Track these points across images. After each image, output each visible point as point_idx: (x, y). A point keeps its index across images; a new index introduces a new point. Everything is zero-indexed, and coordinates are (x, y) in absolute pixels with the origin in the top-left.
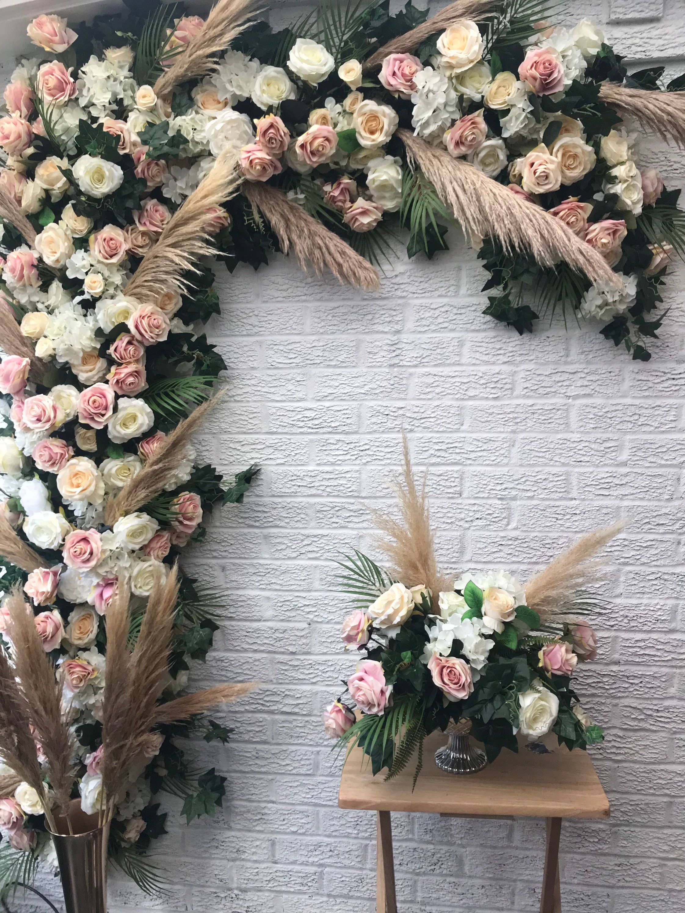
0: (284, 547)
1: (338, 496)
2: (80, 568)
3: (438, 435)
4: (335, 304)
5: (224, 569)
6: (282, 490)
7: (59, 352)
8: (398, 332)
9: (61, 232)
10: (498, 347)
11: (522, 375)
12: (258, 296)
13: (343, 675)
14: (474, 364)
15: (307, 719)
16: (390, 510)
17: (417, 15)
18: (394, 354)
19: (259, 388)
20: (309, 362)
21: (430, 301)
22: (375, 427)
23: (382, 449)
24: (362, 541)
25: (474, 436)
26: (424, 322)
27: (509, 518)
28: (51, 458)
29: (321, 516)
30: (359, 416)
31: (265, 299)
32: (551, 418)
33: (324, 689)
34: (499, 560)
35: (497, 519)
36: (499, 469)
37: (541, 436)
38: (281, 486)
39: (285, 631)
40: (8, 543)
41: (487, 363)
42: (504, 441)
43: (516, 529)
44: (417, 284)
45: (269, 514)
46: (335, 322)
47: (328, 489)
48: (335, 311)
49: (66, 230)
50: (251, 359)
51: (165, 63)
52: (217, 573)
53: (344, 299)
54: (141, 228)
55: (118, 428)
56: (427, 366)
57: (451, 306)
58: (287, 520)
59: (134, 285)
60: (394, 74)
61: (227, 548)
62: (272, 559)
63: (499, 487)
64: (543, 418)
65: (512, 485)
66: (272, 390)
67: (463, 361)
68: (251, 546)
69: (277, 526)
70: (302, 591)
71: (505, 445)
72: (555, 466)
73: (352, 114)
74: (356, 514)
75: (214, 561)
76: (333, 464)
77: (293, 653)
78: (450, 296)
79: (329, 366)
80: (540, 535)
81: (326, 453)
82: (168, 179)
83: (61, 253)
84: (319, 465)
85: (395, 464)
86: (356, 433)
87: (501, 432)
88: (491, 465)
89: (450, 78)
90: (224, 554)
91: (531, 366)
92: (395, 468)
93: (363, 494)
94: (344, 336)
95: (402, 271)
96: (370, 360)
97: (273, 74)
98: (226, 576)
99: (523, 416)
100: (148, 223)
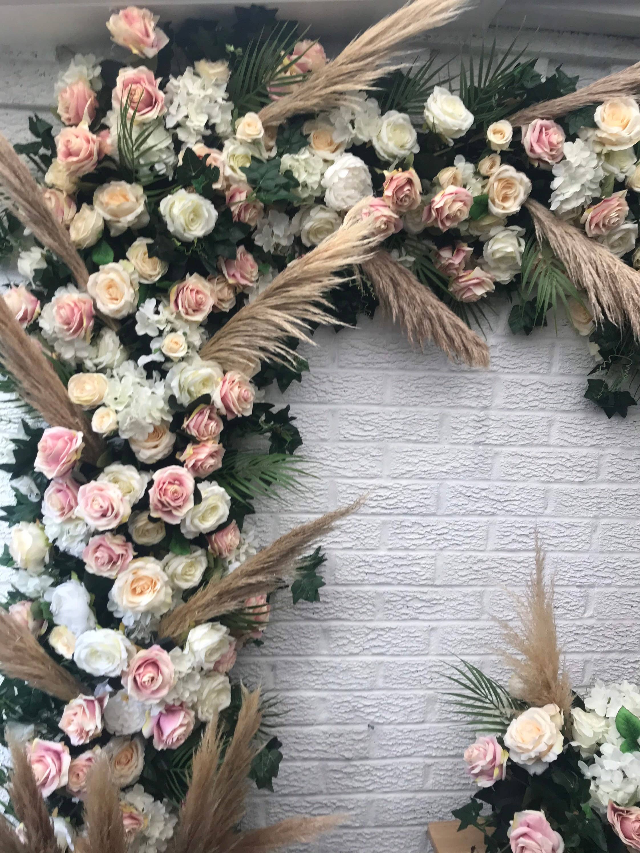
0: (345, 641)
1: (410, 585)
2: (147, 699)
3: (520, 519)
4: (421, 374)
5: (274, 667)
6: (349, 578)
7: (124, 426)
8: (485, 408)
9: (125, 275)
10: (587, 429)
11: (608, 459)
12: (333, 360)
13: (403, 780)
14: (562, 446)
15: (359, 831)
16: (466, 599)
17: (565, 81)
18: (480, 431)
19: (328, 463)
20: (386, 435)
21: (521, 377)
22: (455, 509)
23: (461, 533)
24: (433, 633)
25: (558, 520)
26: (514, 399)
27: (585, 606)
28: (111, 560)
29: (390, 607)
30: (438, 497)
31: (341, 364)
32: (633, 504)
33: (381, 796)
34: (573, 650)
35: (574, 608)
36: (579, 555)
37: (622, 522)
38: (347, 573)
39: (341, 735)
40: (35, 663)
41: (576, 445)
42: (586, 526)
43: (591, 617)
44: (508, 358)
45: (330, 605)
46: (418, 394)
47: (399, 577)
48: (419, 382)
49: (132, 274)
50: (322, 429)
51: (274, 90)
52: (266, 673)
53: (429, 369)
54: (231, 281)
55: (196, 521)
56: (514, 446)
57: (543, 384)
58: (351, 612)
59: (215, 348)
60: (539, 141)
61: (279, 645)
62: (330, 655)
63: (578, 575)
64: (626, 504)
65: (591, 572)
66: (343, 465)
67: (552, 441)
68: (308, 641)
69: (339, 619)
70: (364, 690)
71: (587, 531)
72: (634, 552)
73: (488, 177)
74: (429, 604)
75: (263, 660)
76: (407, 549)
77: (348, 759)
78: (543, 374)
79: (408, 441)
80: (615, 623)
81: (400, 536)
82: (263, 225)
83: (126, 302)
84: (390, 549)
85: (474, 550)
86: (433, 515)
87: (583, 517)
88: (572, 551)
89: (599, 154)
90: (276, 651)
91: (617, 451)
92: (474, 554)
93: (437, 583)
94: (427, 409)
95: (494, 344)
96: (454, 437)
97: (401, 121)
98: (275, 676)
99: (606, 501)
100: (238, 276)
